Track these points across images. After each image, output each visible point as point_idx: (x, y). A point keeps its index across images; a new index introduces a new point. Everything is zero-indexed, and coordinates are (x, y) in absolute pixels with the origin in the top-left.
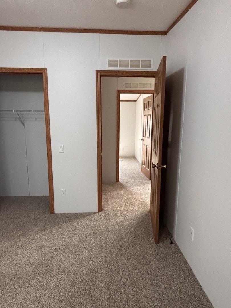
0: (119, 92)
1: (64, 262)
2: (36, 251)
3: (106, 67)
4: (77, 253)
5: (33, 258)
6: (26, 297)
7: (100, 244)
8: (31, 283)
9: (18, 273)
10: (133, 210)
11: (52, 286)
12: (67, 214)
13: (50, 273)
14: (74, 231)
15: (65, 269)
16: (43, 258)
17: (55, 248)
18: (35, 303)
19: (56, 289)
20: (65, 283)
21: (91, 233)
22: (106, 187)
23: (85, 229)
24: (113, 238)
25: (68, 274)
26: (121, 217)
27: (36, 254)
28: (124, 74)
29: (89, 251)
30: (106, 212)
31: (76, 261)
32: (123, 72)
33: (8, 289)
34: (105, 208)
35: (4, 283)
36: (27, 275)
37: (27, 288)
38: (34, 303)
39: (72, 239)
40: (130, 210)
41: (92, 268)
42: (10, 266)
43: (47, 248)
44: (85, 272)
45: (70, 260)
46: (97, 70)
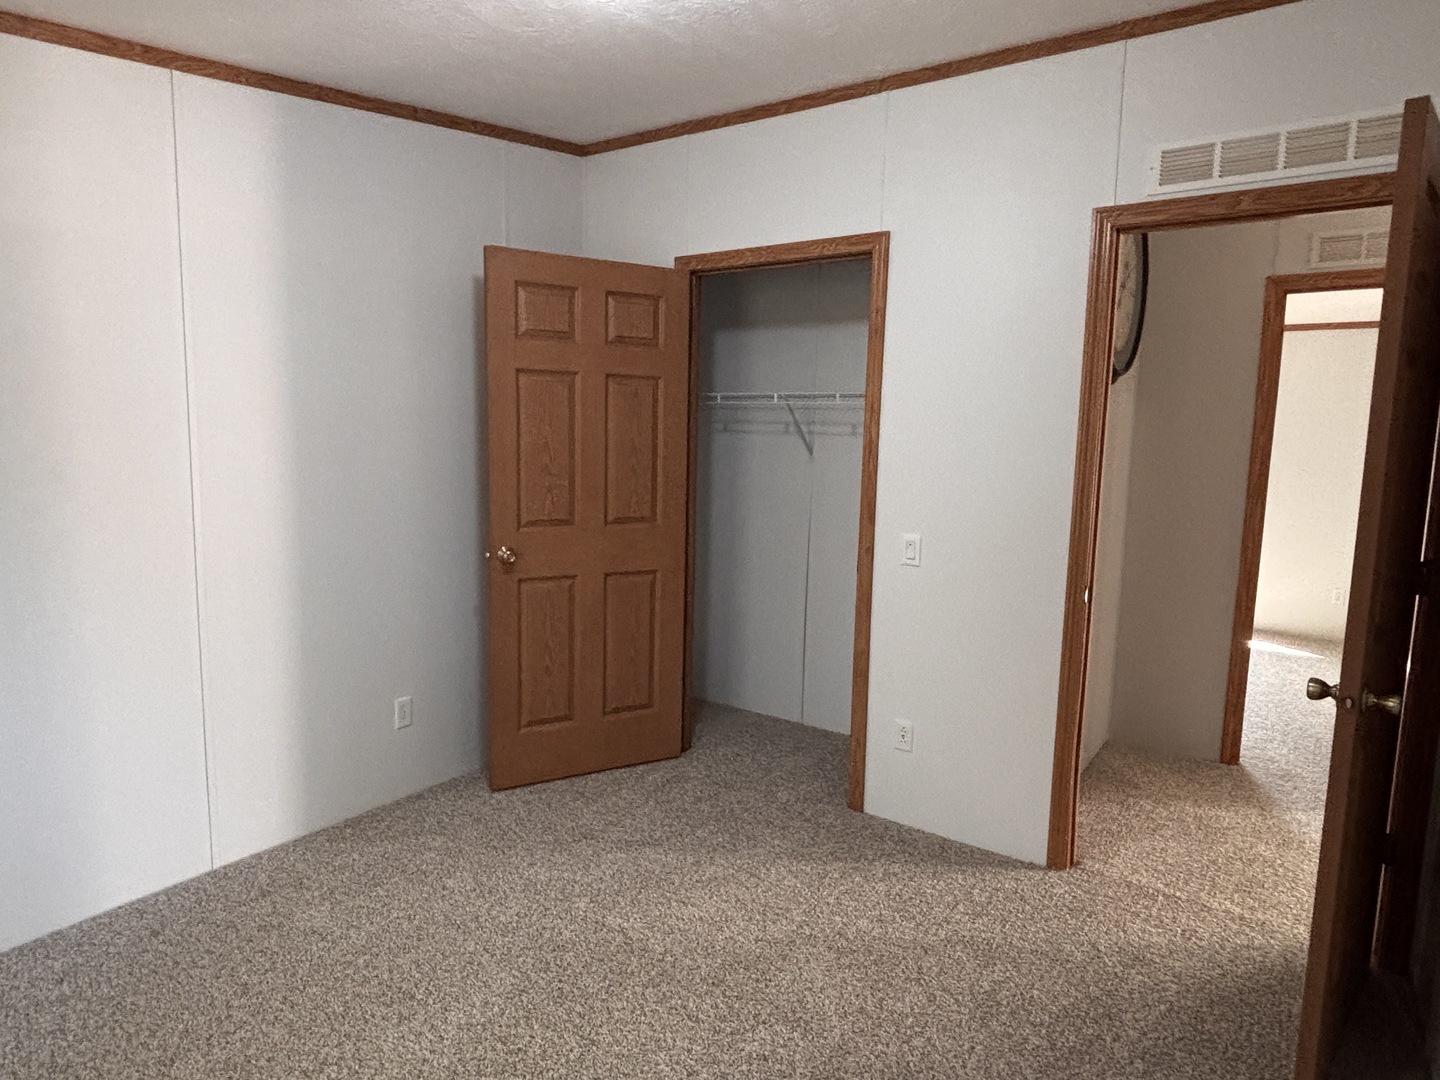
0: (1281, 287)
1: (820, 995)
2: (747, 918)
3: (1146, 187)
4: (881, 985)
5: (728, 933)
6: (662, 1035)
7: (991, 994)
8: (691, 1005)
9: (670, 958)
10: (1242, 918)
11: (748, 1048)
12: (910, 830)
13: (759, 1007)
14: (905, 902)
15: (812, 1018)
16: (758, 950)
17: (811, 935)
18: (677, 1067)
19: (755, 1066)
20: (791, 1063)
21: (972, 937)
22: (1145, 772)
23: (955, 911)
24: (1067, 995)
25: (815, 1039)
26: (1156, 926)
27: (742, 924)
28: (1246, 205)
29: (932, 999)
30: (1088, 881)
31: (862, 1010)
32: (1237, 196)
33: (626, 989)
34: (1090, 863)
35: (624, 969)
36: (691, 977)
37: (674, 1011)
38: (674, 1066)
39: (886, 927)
40: (1228, 912)
41: (911, 1064)
42: (656, 929)
43: (784, 922)
44: (879, 1065)
45: (846, 996)
46: (1102, 205)
